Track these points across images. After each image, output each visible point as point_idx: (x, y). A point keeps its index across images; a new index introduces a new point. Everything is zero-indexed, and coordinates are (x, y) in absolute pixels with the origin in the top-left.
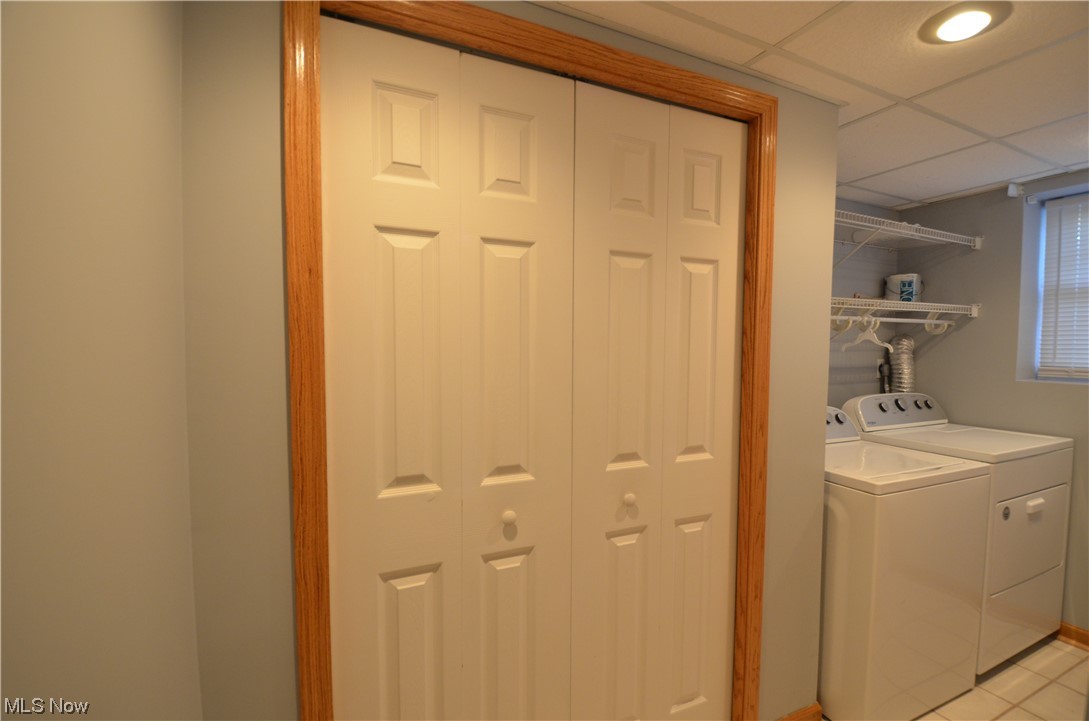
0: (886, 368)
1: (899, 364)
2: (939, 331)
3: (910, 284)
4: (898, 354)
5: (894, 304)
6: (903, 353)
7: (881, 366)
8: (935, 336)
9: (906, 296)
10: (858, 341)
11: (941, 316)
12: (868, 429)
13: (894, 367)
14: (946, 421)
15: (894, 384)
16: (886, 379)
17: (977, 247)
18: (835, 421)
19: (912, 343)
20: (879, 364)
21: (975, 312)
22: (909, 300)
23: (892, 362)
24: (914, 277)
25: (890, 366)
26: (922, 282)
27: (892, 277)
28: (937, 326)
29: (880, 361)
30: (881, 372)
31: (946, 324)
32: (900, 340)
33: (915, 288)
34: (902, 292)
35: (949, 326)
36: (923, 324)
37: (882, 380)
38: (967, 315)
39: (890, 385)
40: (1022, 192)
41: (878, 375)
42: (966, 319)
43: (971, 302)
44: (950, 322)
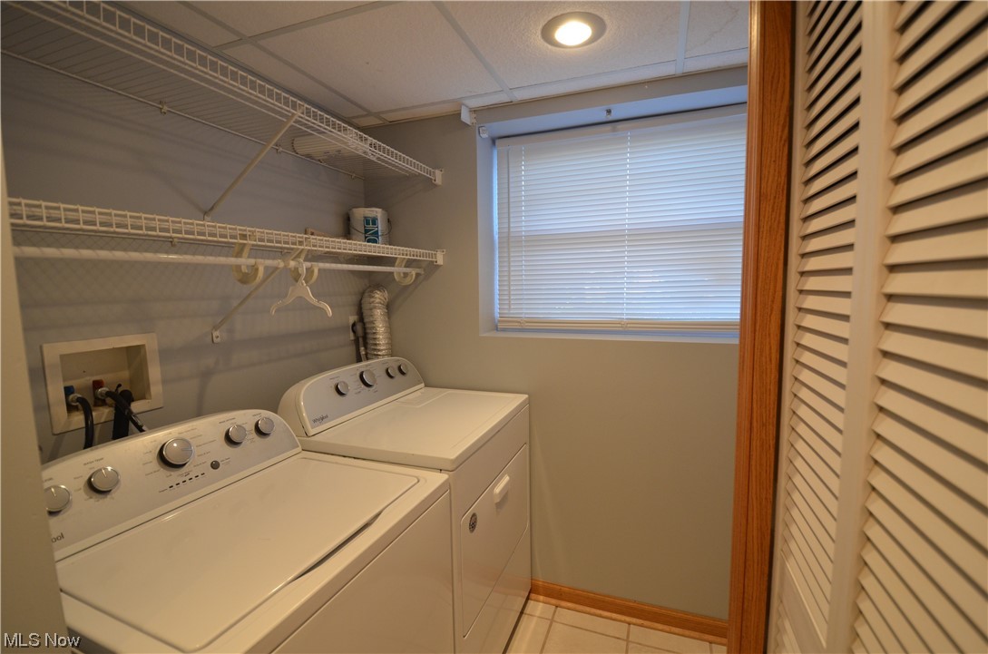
0: (359, 327)
1: (373, 322)
2: (409, 281)
3: (374, 221)
4: (371, 309)
5: (359, 246)
6: (375, 307)
7: (354, 325)
8: (407, 287)
9: (371, 237)
10: (289, 300)
11: (409, 263)
12: (312, 432)
13: (368, 325)
14: (423, 385)
15: (369, 346)
16: (361, 340)
17: (437, 182)
18: (254, 435)
19: (386, 294)
20: (351, 321)
21: (440, 260)
22: (375, 241)
23: (366, 320)
24: (377, 213)
25: (364, 324)
26: (389, 221)
27: (355, 210)
28: (406, 275)
29: (352, 319)
30: (354, 332)
31: (413, 272)
32: (372, 292)
33: (381, 226)
34: (366, 231)
35: (418, 275)
36: (392, 273)
37: (356, 341)
38: (433, 262)
39: (366, 348)
40: (475, 121)
41: (352, 336)
42: (432, 267)
43: (437, 247)
44: (418, 271)
